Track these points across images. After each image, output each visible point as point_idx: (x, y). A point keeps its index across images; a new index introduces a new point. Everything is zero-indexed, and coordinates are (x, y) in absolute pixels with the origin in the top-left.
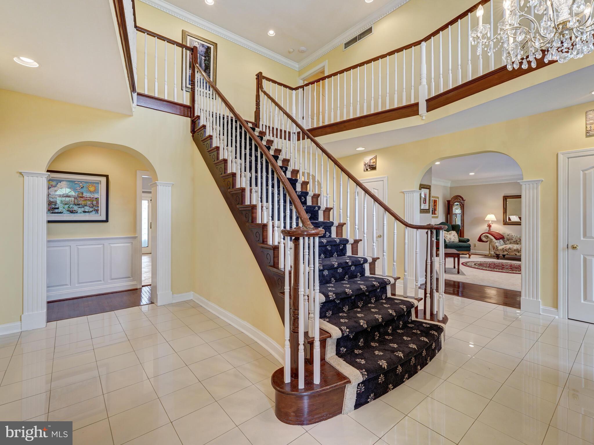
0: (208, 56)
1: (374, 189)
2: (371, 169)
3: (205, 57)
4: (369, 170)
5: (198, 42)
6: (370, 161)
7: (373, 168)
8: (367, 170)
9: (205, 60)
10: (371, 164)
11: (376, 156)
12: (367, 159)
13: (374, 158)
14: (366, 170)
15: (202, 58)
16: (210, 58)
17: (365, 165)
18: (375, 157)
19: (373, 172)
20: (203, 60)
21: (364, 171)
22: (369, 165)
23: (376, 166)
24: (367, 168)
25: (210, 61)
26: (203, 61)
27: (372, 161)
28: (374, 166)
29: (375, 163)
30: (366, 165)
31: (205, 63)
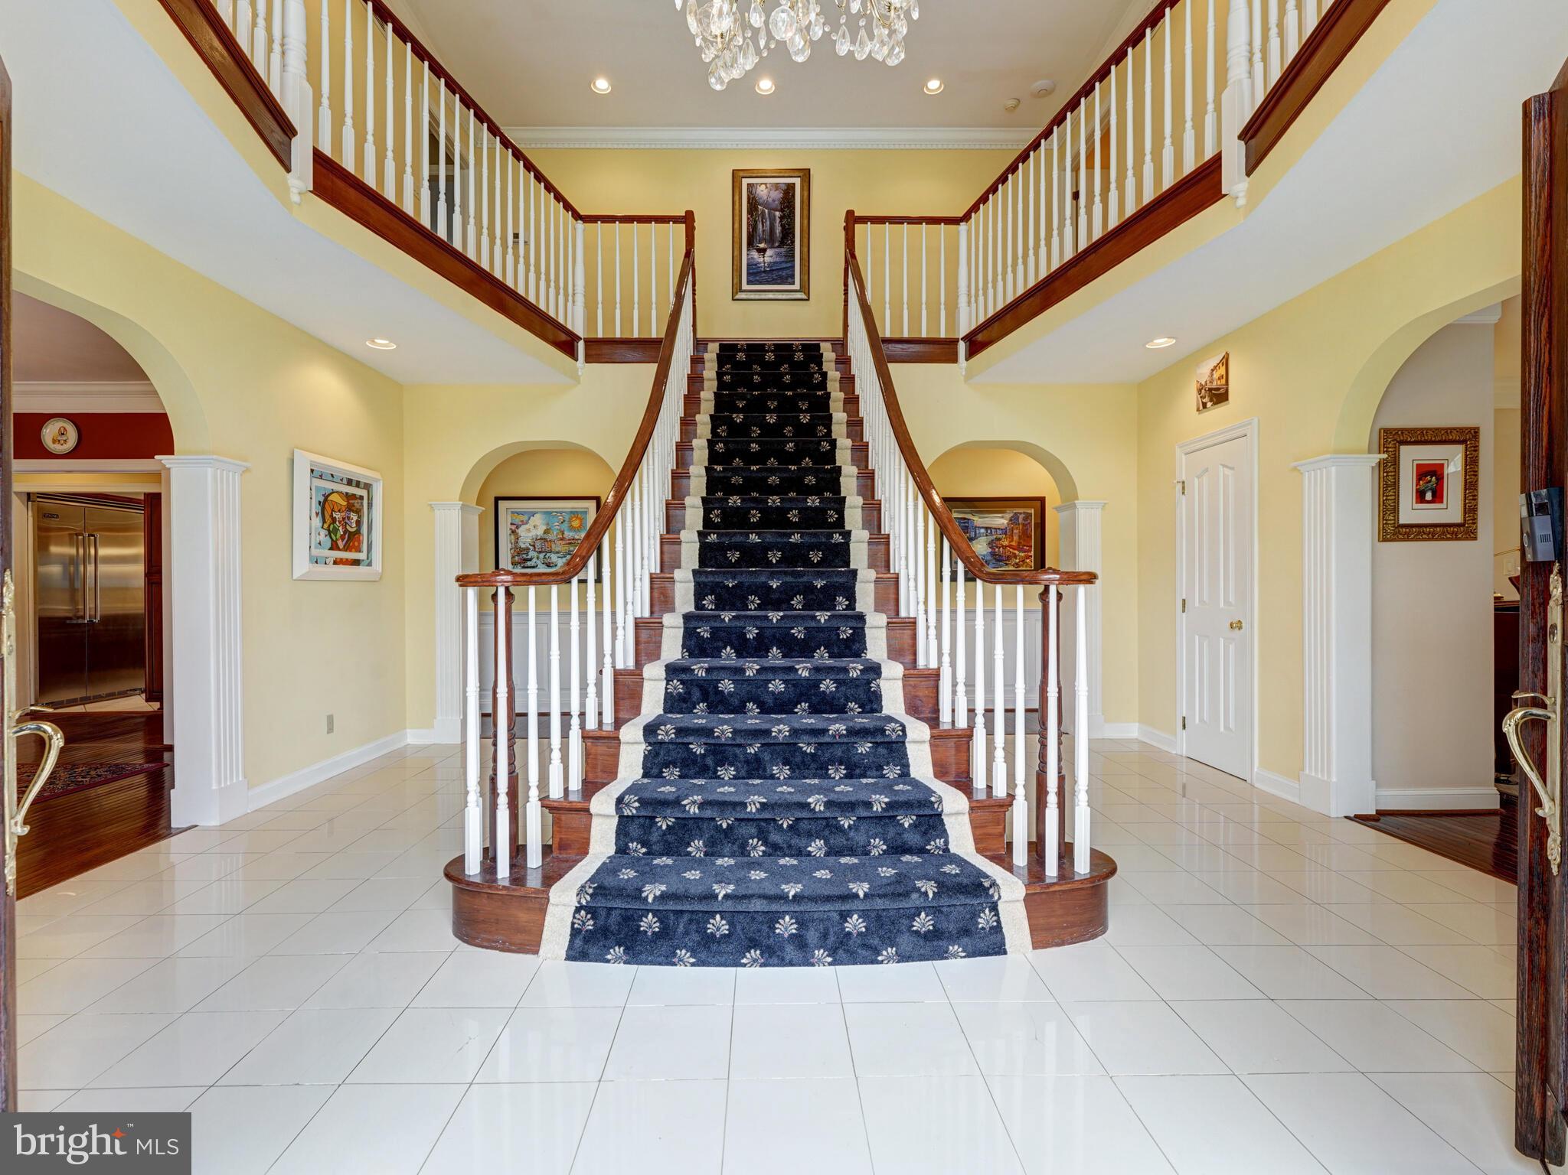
0: (787, 206)
1: (1224, 466)
2: (1215, 400)
3: (782, 210)
4: (1209, 404)
5: (766, 184)
6: (1212, 375)
7: (1217, 395)
8: (1204, 405)
9: (781, 218)
10: (1214, 385)
11: (1227, 354)
12: (1203, 372)
13: (1221, 365)
14: (1201, 408)
15: (775, 216)
16: (794, 208)
17: (1200, 391)
18: (1224, 360)
19: (1222, 409)
20: (777, 218)
21: (1198, 410)
22: (1210, 390)
23: (1227, 390)
24: (1204, 401)
25: (794, 216)
26: (778, 220)
27: (1216, 375)
28: (1222, 391)
29: (1223, 381)
30: (1203, 391)
31: (781, 225)
